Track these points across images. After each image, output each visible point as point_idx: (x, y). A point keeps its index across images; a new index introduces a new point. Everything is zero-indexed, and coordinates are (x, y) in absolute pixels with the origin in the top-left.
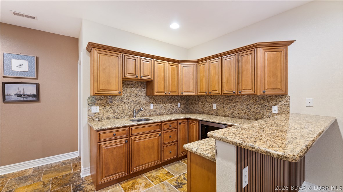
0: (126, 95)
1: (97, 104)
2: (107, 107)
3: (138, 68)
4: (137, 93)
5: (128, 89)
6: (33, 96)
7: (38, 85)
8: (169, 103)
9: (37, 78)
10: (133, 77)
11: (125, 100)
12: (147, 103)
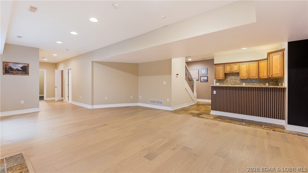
0: (230, 79)
1: (218, 82)
2: (222, 83)
3: (231, 69)
4: (234, 78)
5: (230, 77)
6: (206, 80)
7: (207, 77)
8: (258, 83)
9: (207, 75)
10: (229, 72)
11: (229, 81)
12: (241, 83)
